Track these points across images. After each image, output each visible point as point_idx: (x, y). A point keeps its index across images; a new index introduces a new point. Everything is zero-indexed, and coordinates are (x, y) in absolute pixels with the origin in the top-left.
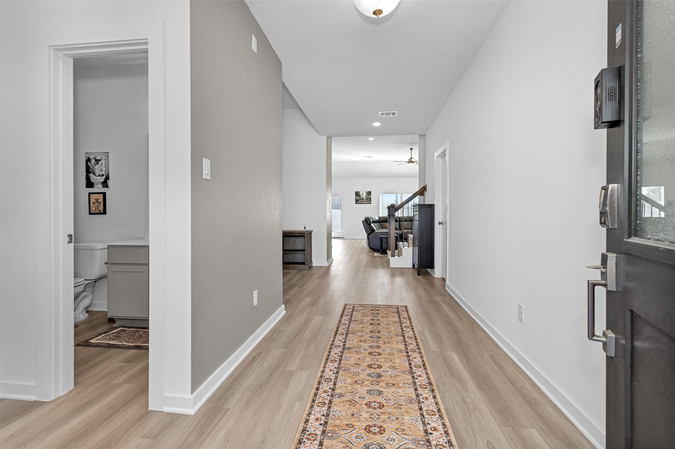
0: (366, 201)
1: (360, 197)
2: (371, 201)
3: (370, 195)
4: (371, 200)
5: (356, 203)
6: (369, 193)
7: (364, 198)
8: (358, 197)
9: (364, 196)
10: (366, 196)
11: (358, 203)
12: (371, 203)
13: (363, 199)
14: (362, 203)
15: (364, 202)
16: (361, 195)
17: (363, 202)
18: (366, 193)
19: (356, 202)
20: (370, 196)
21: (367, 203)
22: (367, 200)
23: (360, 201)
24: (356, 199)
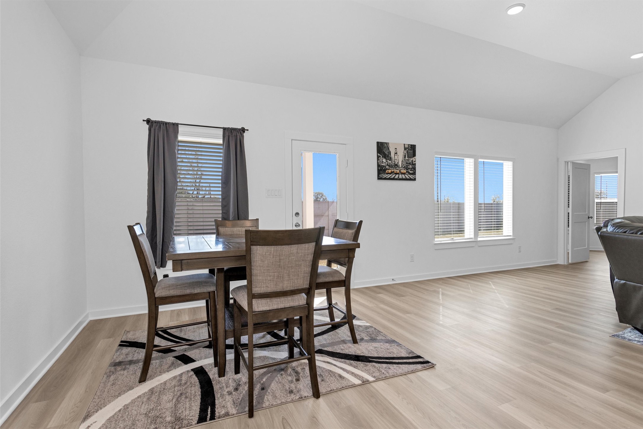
0: (404, 174)
1: (390, 159)
2: (414, 173)
3: (414, 155)
4: (415, 169)
5: (379, 178)
6: (411, 150)
7: (400, 164)
8: (384, 160)
9: (399, 158)
10: (405, 157)
11: (385, 179)
12: (415, 179)
13: (396, 165)
14: (394, 179)
15: (400, 176)
16: (392, 155)
17: (396, 174)
18: (405, 149)
19: (379, 173)
20: (413, 159)
21: (406, 179)
22: (407, 168)
23: (390, 171)
24: (379, 166)
